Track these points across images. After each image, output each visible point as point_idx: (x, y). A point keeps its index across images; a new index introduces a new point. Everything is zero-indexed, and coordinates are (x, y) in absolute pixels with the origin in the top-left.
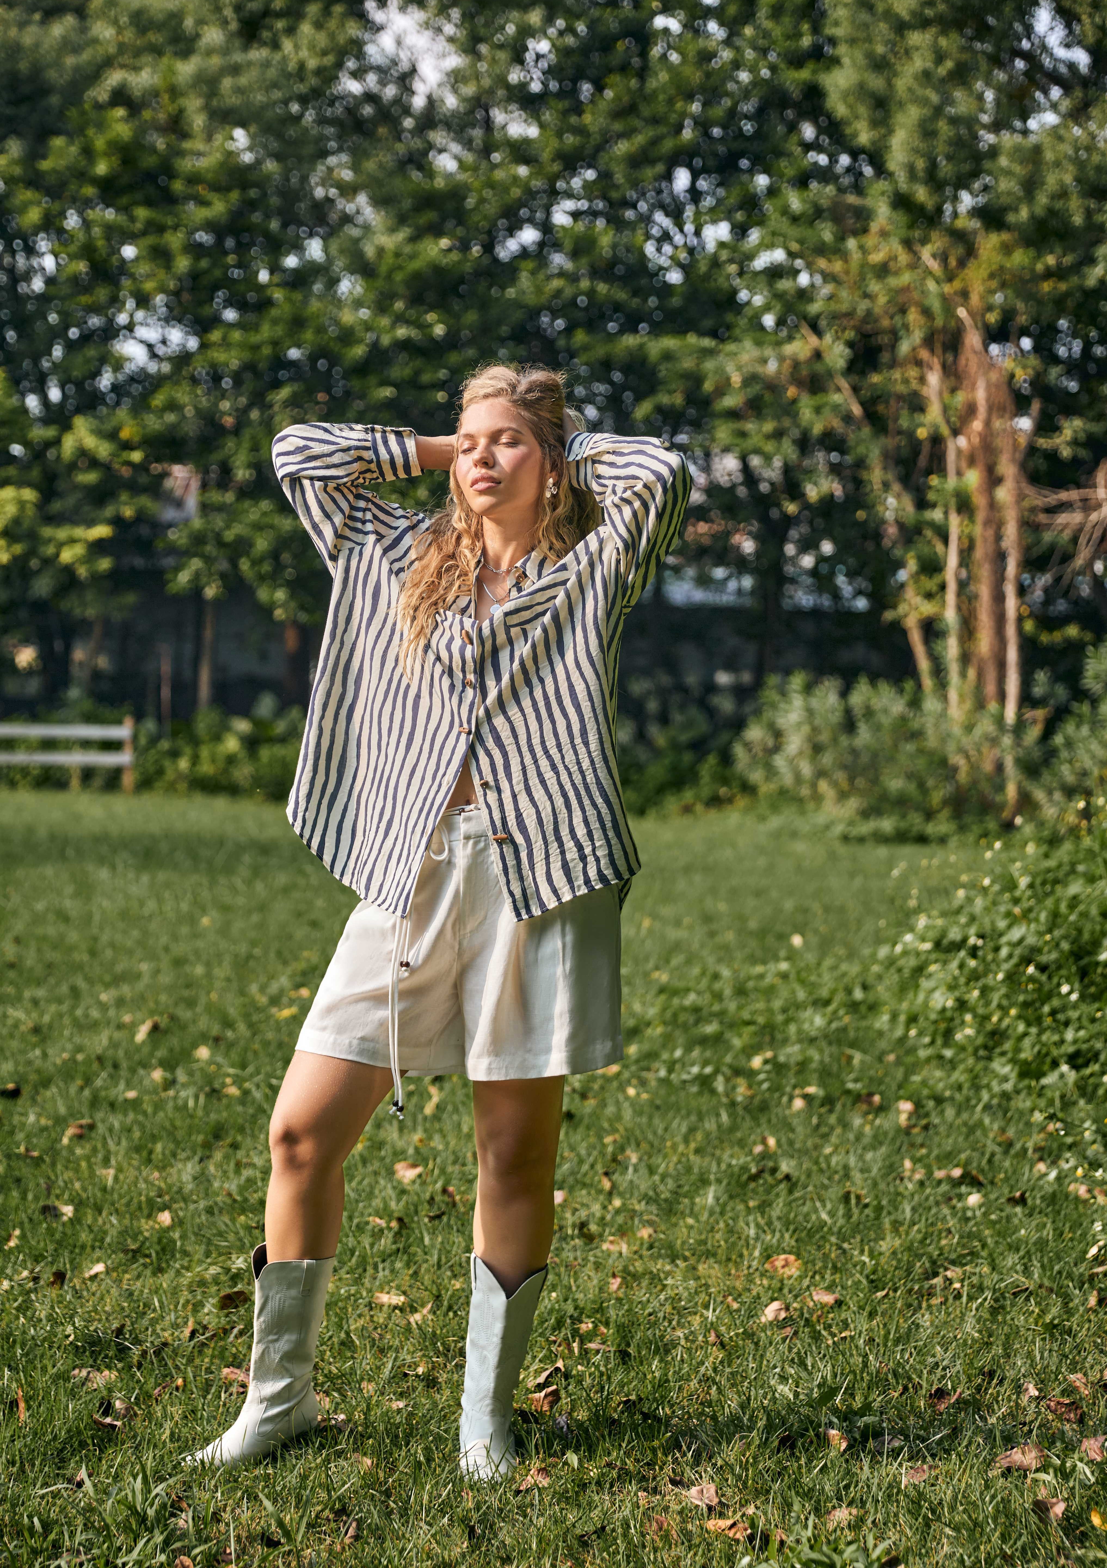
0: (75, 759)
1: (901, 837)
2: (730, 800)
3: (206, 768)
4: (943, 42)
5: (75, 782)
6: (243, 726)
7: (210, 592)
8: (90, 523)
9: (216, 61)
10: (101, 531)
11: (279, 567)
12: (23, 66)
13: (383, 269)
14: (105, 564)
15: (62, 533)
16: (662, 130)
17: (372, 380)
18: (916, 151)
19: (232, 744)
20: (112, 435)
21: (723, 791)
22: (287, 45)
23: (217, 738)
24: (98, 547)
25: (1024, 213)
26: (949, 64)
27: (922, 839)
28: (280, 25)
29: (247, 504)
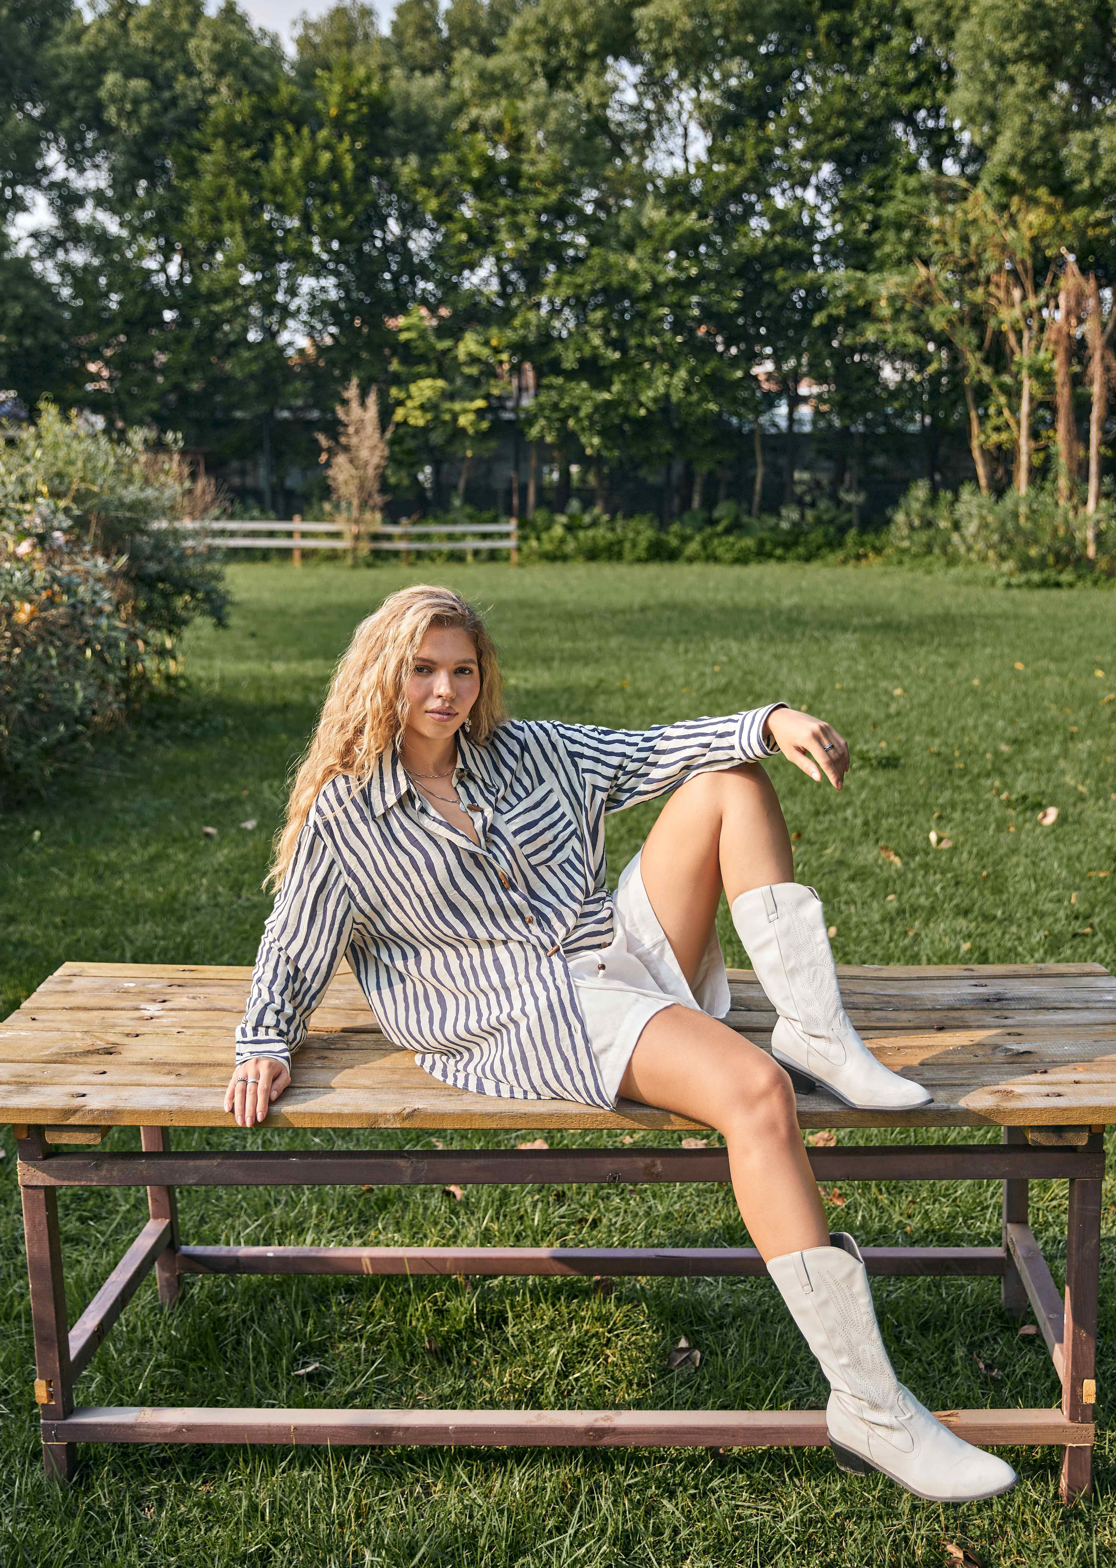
0: (470, 544)
1: (1045, 584)
2: (866, 556)
3: (548, 547)
4: (1033, 71)
5: (470, 558)
6: (563, 519)
7: (549, 439)
8: (472, 399)
9: (542, 100)
10: (480, 403)
11: (593, 424)
12: (413, 107)
13: (656, 233)
14: (485, 425)
15: (457, 406)
16: (820, 137)
17: (653, 304)
18: (1016, 145)
19: (558, 531)
20: (486, 343)
21: (861, 551)
22: (579, 89)
23: (548, 528)
24: (480, 413)
25: (1086, 184)
26: (1037, 86)
27: (1058, 585)
28: (571, 76)
29: (573, 384)
